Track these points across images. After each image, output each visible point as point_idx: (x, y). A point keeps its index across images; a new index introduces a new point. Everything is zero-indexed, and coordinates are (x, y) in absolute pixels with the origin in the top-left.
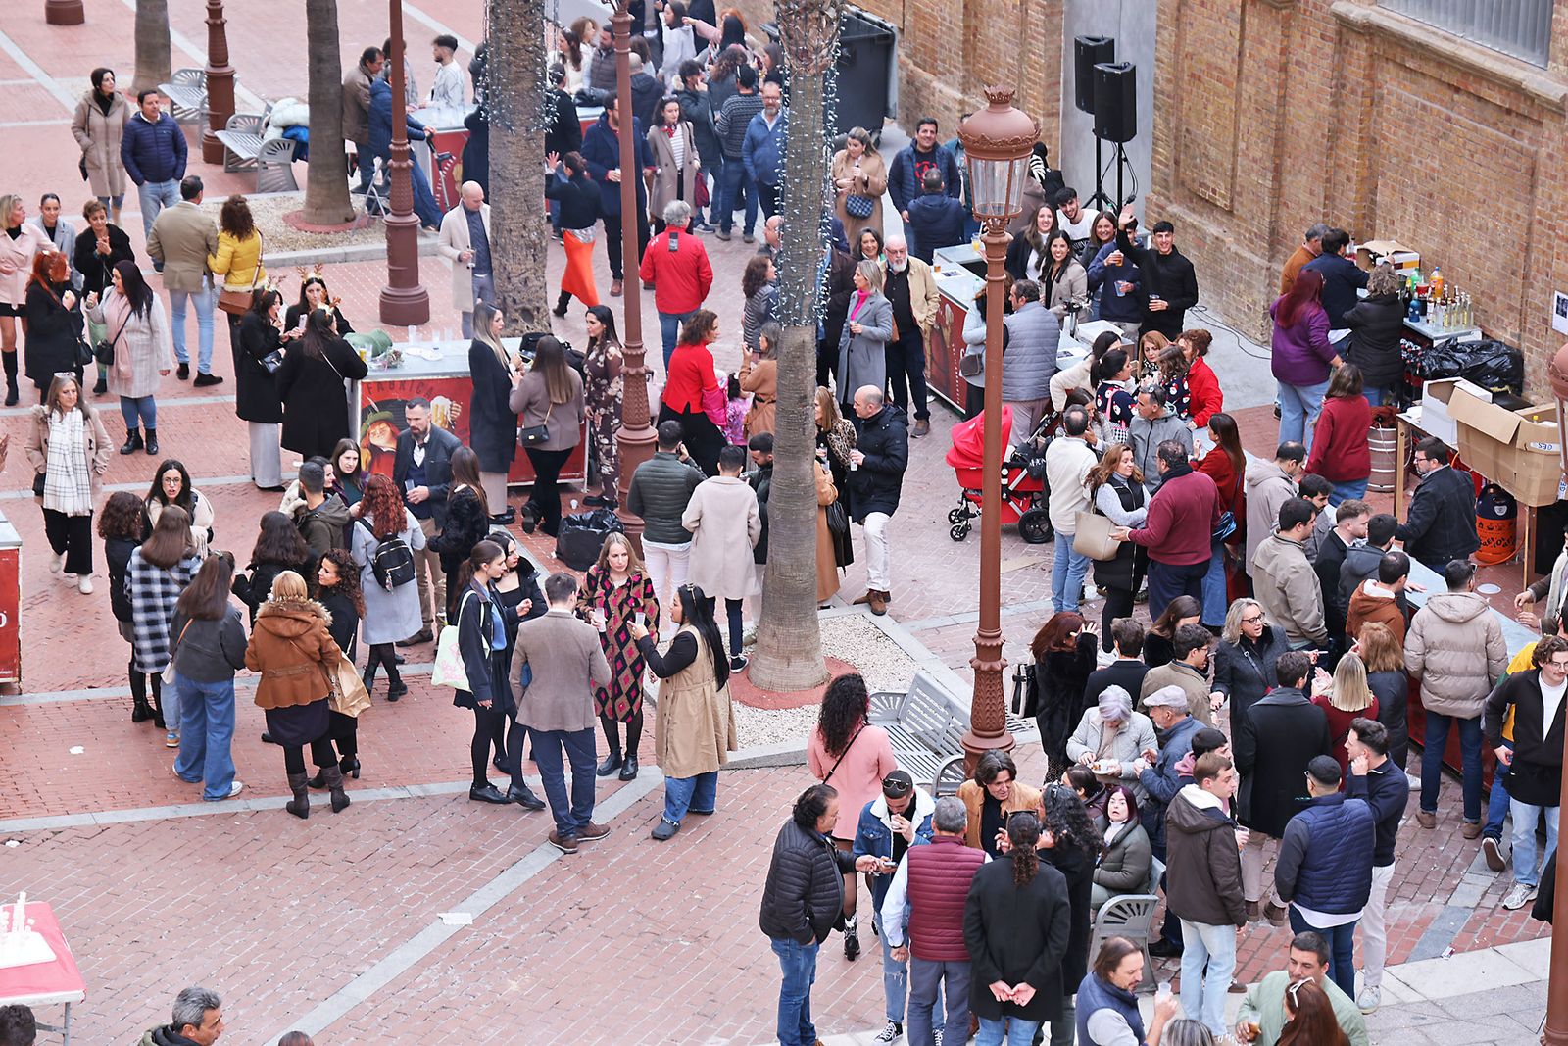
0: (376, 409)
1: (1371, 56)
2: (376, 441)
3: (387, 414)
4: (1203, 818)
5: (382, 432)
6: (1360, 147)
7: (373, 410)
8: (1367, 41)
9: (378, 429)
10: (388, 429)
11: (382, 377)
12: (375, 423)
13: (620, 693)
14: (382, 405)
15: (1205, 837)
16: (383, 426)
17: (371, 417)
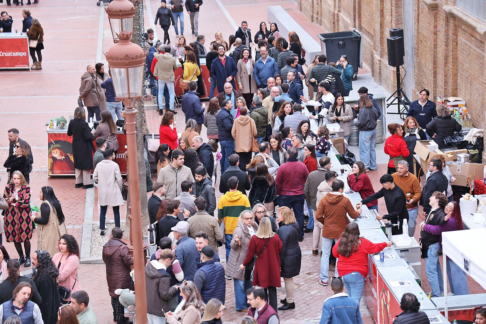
0: (54, 143)
1: (455, 26)
2: (54, 155)
3: (58, 145)
4: (157, 273)
5: (57, 152)
6: (453, 61)
7: (53, 144)
8: (453, 20)
9: (55, 151)
10: (59, 151)
11: (56, 131)
12: (54, 149)
13: (23, 231)
14: (56, 142)
15: (157, 280)
16: (57, 150)
17: (52, 146)
